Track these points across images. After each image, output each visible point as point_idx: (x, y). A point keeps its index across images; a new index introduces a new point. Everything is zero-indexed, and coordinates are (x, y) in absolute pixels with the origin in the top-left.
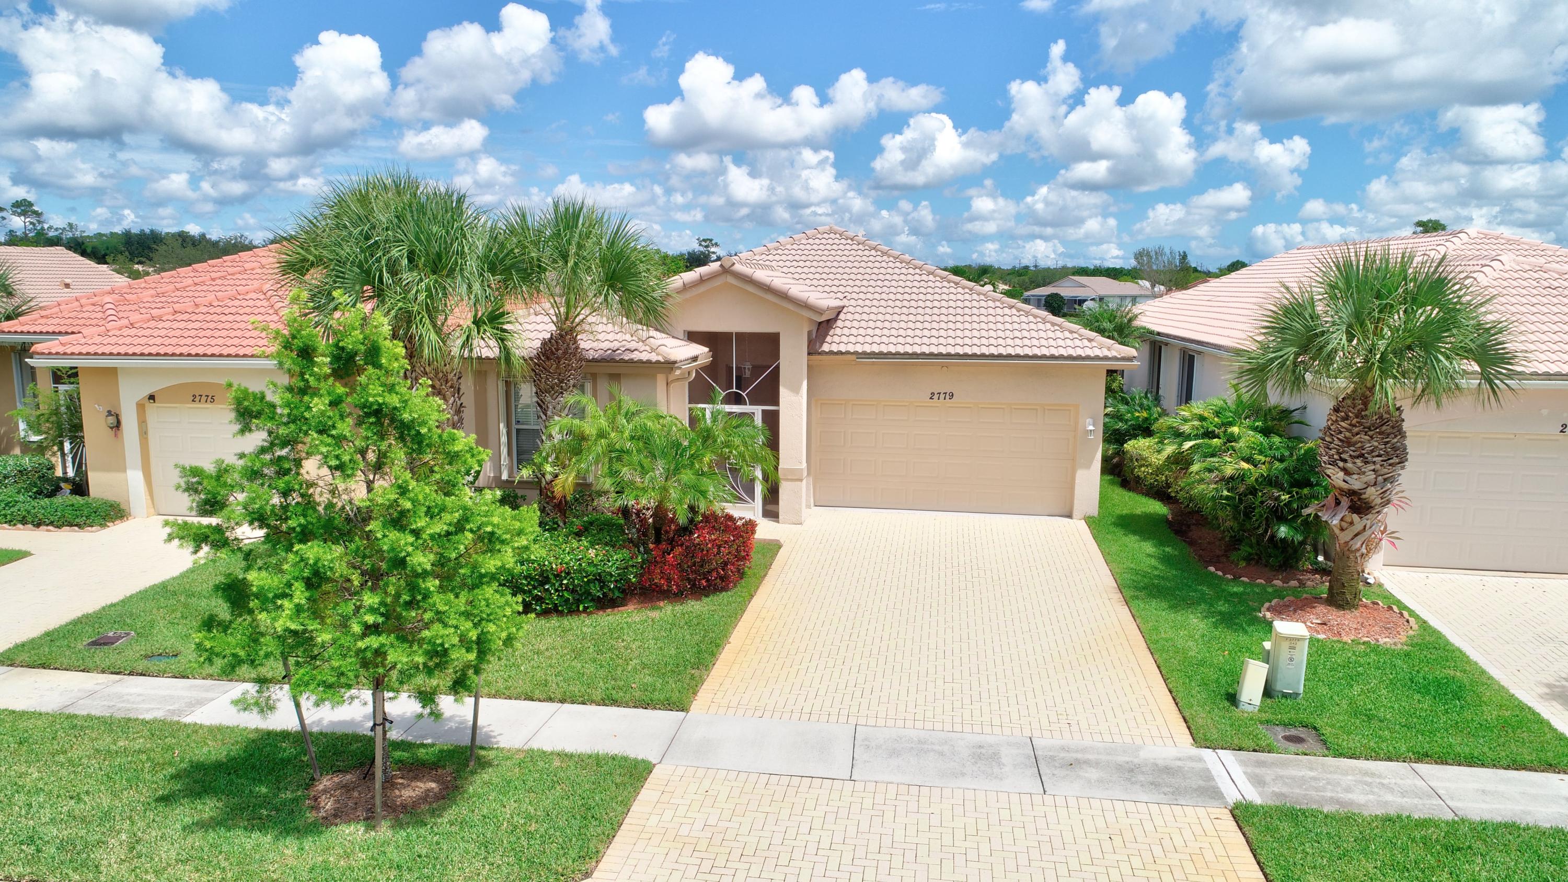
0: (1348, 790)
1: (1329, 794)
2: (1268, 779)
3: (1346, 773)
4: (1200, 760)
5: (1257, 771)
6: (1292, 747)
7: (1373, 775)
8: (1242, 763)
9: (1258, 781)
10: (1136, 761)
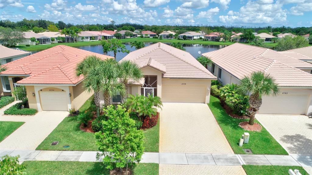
0: (256, 161)
1: (254, 162)
2: (246, 159)
3: (256, 157)
4: (236, 156)
5: (244, 158)
6: (248, 153)
7: (259, 158)
8: (242, 157)
9: (244, 160)
10: (227, 157)
